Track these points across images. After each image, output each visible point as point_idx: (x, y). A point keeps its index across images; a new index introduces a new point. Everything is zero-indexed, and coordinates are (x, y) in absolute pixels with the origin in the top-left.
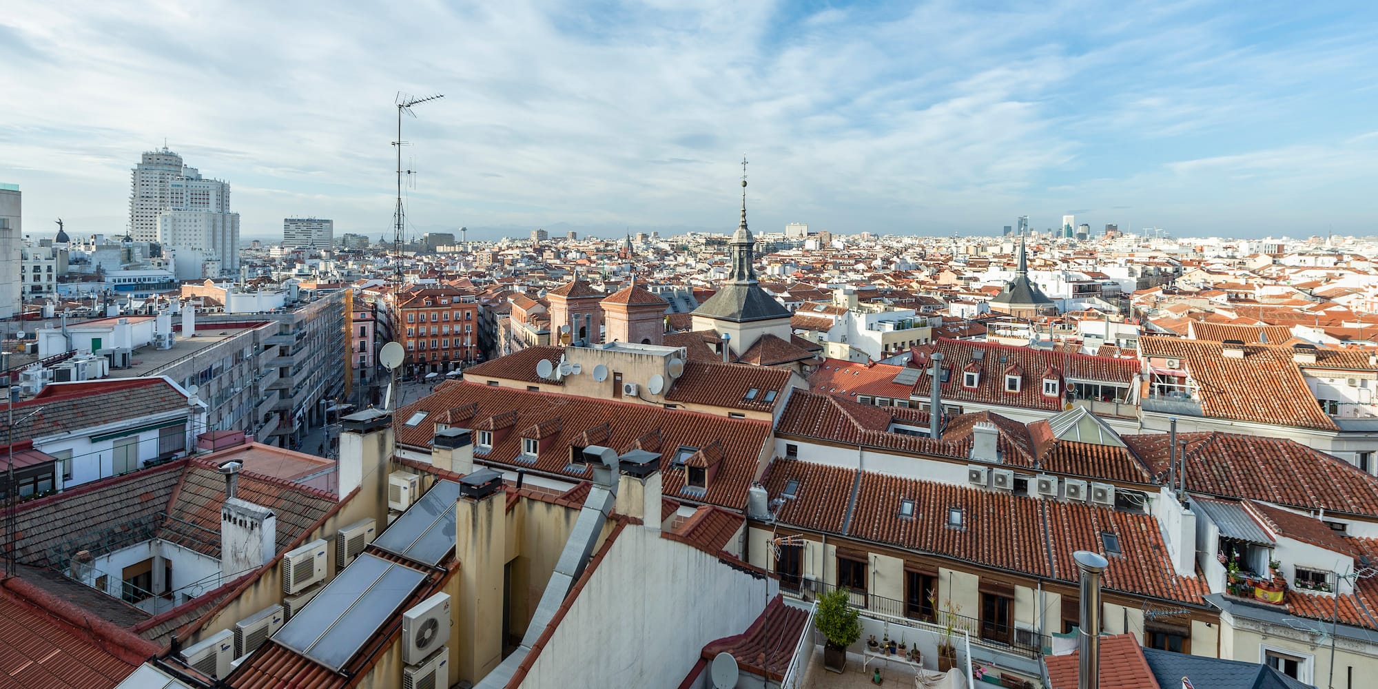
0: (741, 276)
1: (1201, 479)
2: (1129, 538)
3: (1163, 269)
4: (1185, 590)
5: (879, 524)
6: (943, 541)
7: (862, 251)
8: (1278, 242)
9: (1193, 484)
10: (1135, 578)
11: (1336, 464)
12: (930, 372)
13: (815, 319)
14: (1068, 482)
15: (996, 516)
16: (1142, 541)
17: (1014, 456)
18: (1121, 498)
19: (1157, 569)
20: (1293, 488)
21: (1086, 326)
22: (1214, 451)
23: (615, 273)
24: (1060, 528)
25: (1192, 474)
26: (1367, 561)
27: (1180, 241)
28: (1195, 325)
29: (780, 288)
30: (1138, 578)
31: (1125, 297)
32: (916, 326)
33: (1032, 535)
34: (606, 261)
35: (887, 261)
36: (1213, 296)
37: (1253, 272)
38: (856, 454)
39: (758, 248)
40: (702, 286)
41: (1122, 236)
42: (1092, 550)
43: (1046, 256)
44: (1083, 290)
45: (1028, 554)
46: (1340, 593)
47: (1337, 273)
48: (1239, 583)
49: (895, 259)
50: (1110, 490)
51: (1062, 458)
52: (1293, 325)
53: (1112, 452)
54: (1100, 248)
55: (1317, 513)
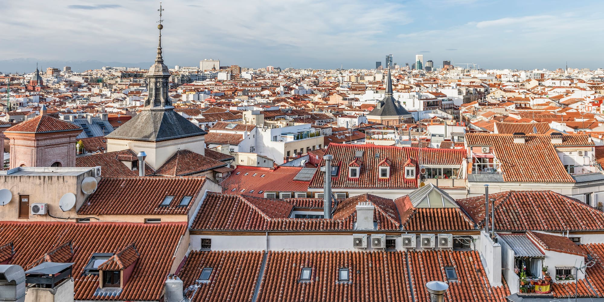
0: (157, 102)
1: (503, 222)
2: (462, 268)
3: (478, 89)
4: (496, 295)
5: (283, 290)
6: (335, 294)
7: (267, 81)
8: (541, 72)
9: (499, 226)
10: (466, 295)
11: (574, 202)
12: (323, 169)
13: (227, 135)
14: (423, 236)
15: (374, 268)
16: (470, 269)
17: (386, 223)
18: (457, 242)
19: (479, 285)
20: (553, 220)
21: (433, 129)
22: (511, 203)
23: (21, 105)
24: (418, 269)
25: (498, 220)
26: (591, 257)
27: (488, 71)
28: (497, 124)
29: (195, 111)
30: (468, 293)
31: (457, 108)
32: (312, 136)
33: (399, 278)
34: (11, 93)
35: (288, 88)
36: (507, 106)
37: (529, 90)
38: (263, 238)
39: (173, 80)
40: (118, 113)
41: (453, 68)
42: (439, 280)
43: (405, 82)
44: (430, 105)
45: (397, 292)
46: (578, 279)
47: (571, 90)
48: (526, 284)
49: (294, 86)
50: (450, 237)
51: (418, 221)
52: (550, 122)
53: (450, 212)
54: (440, 77)
55: (566, 233)
